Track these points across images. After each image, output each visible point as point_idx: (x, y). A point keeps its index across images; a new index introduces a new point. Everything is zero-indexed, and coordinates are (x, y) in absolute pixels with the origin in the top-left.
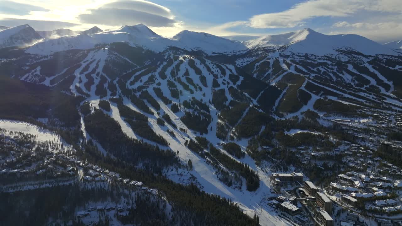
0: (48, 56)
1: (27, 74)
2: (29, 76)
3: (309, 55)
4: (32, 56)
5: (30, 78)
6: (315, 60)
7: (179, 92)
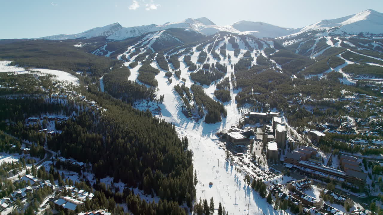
0: (121, 40)
1: (97, 50)
2: (97, 51)
3: (365, 34)
4: (110, 40)
5: (98, 52)
6: (371, 37)
7: (207, 59)
